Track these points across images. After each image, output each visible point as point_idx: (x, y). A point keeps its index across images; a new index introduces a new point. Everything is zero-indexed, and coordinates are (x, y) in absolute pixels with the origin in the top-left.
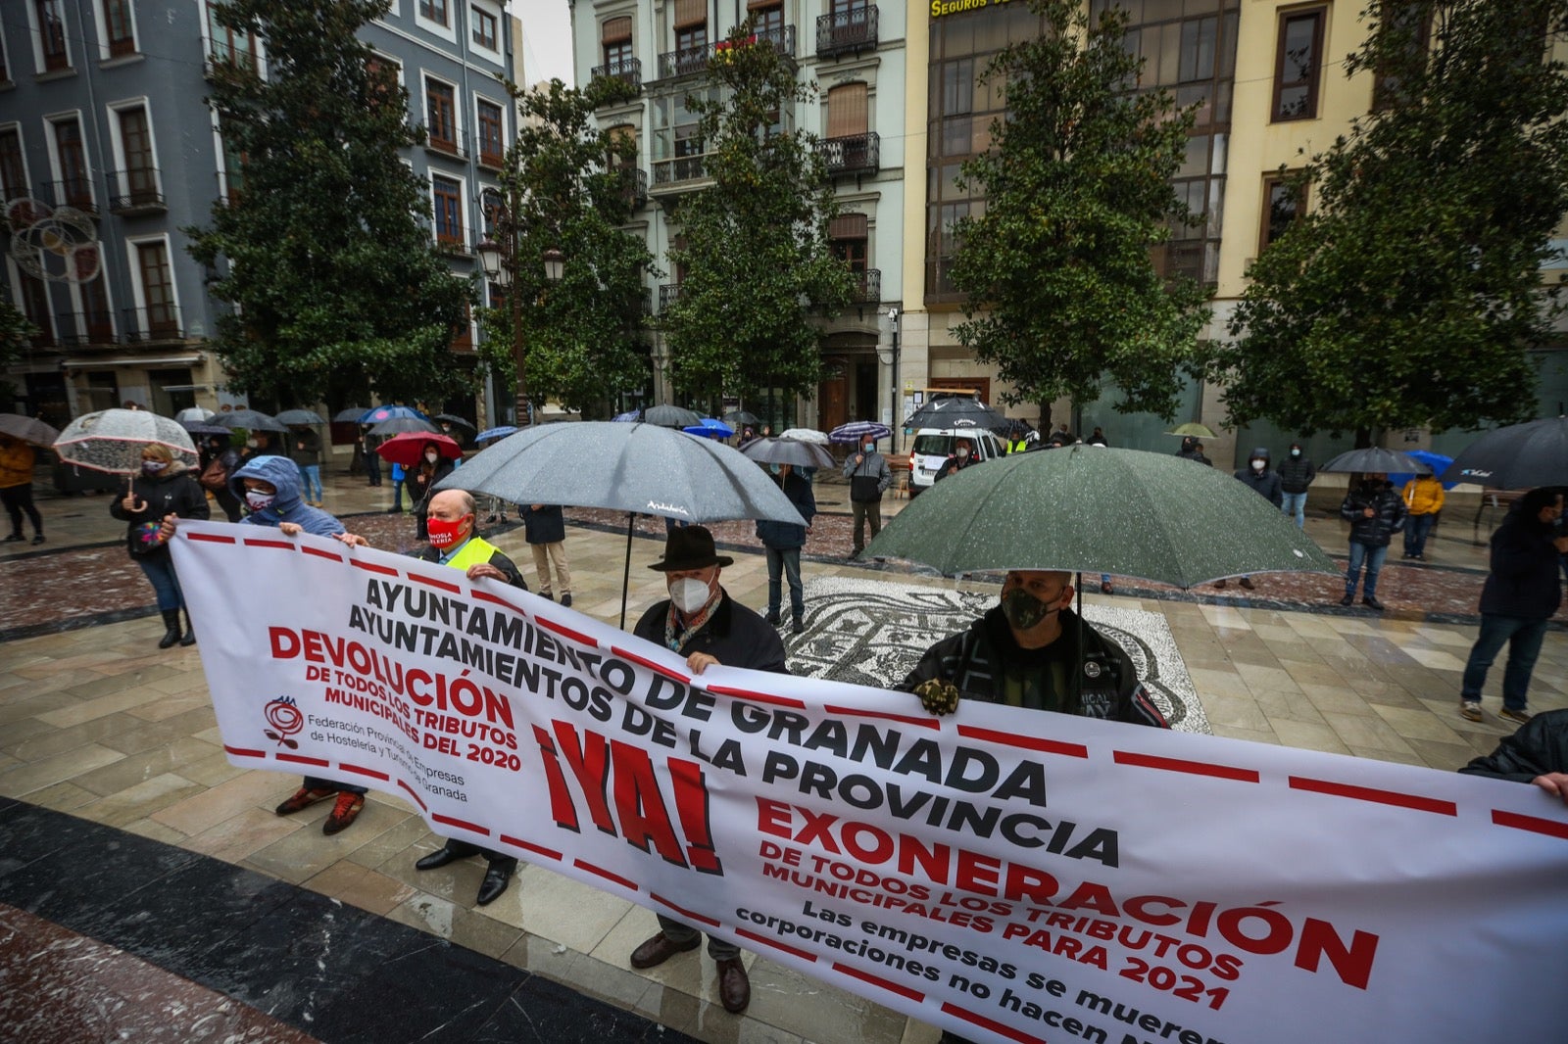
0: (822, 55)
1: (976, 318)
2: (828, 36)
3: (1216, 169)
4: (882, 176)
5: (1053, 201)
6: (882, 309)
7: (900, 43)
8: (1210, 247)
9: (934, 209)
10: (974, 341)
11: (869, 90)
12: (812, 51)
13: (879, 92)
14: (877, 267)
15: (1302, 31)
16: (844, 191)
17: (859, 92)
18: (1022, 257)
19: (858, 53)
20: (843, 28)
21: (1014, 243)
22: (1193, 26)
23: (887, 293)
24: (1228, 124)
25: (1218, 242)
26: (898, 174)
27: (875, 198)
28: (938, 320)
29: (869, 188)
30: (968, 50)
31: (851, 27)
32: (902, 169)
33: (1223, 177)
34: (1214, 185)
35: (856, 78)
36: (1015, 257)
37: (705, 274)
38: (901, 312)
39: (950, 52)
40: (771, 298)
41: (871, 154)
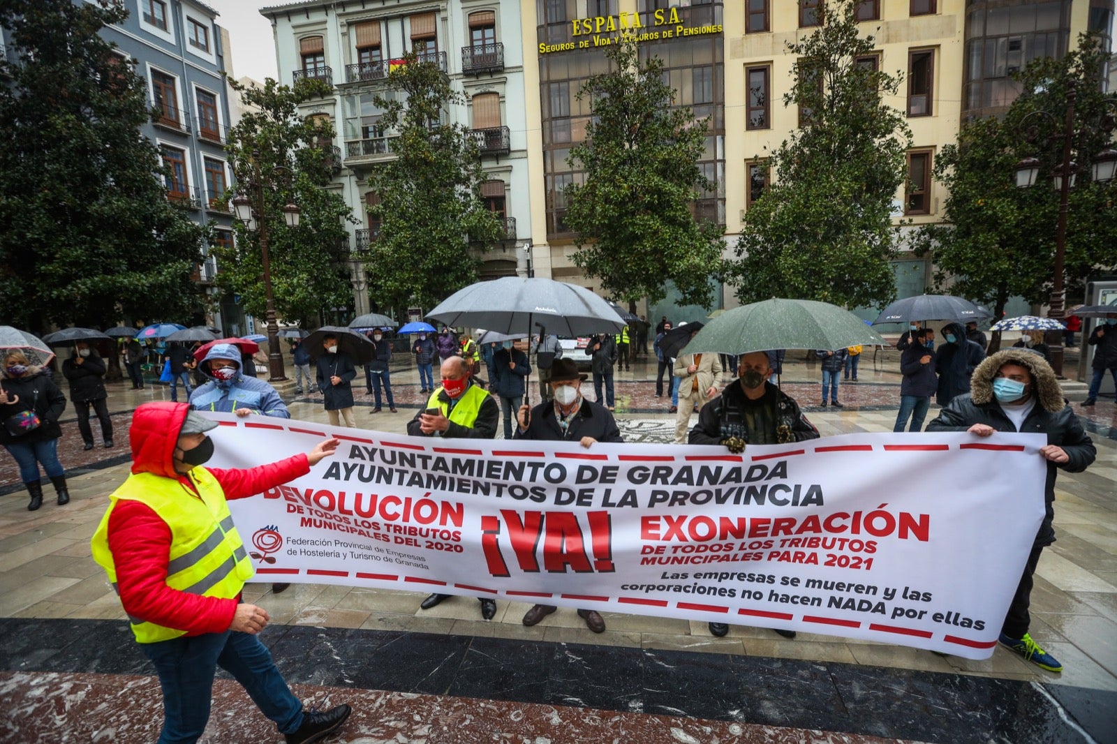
0: (467, 73)
1: (584, 248)
2: (469, 60)
3: (719, 157)
4: (512, 155)
5: (630, 174)
6: (518, 244)
7: (519, 69)
8: (720, 203)
9: (549, 178)
10: (584, 264)
11: (501, 98)
12: (459, 70)
13: (507, 99)
14: (513, 215)
15: (758, 78)
16: (487, 165)
17: (493, 99)
18: (614, 210)
19: (491, 74)
20: (480, 56)
21: (607, 200)
22: (698, 71)
23: (521, 233)
24: (724, 130)
25: (724, 200)
26: (523, 154)
27: (509, 170)
28: (557, 251)
29: (504, 163)
30: (565, 77)
31: (485, 56)
32: (526, 151)
33: (723, 161)
34: (719, 165)
35: (491, 90)
36: (609, 209)
37: (396, 222)
38: (532, 246)
39: (553, 77)
40: (446, 238)
41: (504, 140)
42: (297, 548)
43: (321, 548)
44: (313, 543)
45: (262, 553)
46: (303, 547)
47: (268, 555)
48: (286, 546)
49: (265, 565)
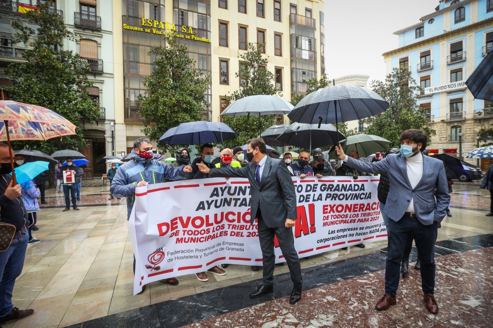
0: (76, 26)
1: (148, 127)
2: (78, 20)
3: (210, 93)
4: (104, 75)
6: (106, 122)
7: (110, 33)
8: (210, 113)
9: (127, 90)
10: (149, 134)
11: (99, 45)
12: (72, 23)
13: (102, 46)
14: (104, 107)
15: (224, 64)
16: (90, 78)
17: (95, 44)
19: (93, 30)
20: (85, 20)
21: (164, 104)
22: (201, 56)
23: (109, 116)
24: (211, 82)
25: (211, 112)
26: (111, 76)
27: (102, 82)
28: (129, 127)
29: (98, 78)
30: (138, 43)
31: (88, 21)
32: (112, 74)
33: (211, 95)
34: (210, 97)
35: (92, 39)
36: (166, 109)
38: (115, 124)
39: (130, 42)
40: (66, 113)
41: (99, 67)
42: (173, 257)
43: (187, 254)
44: (183, 252)
45: (153, 266)
46: (176, 255)
47: (156, 266)
48: (167, 257)
49: (154, 271)
